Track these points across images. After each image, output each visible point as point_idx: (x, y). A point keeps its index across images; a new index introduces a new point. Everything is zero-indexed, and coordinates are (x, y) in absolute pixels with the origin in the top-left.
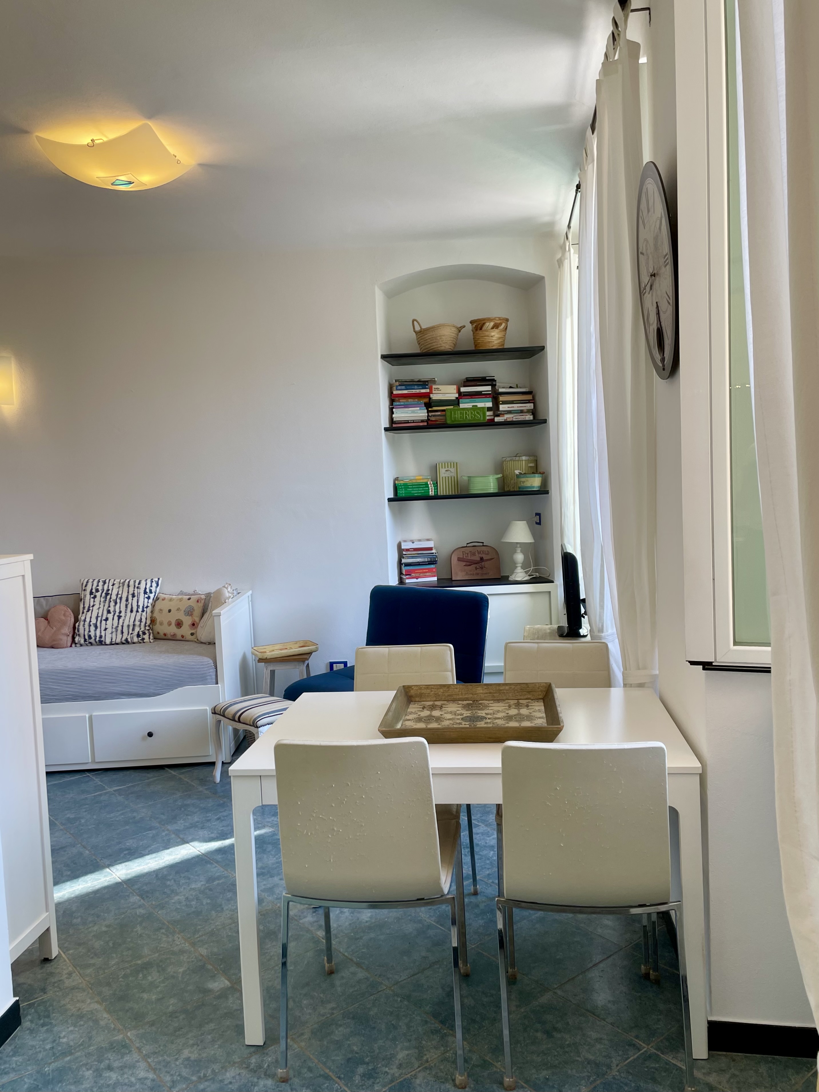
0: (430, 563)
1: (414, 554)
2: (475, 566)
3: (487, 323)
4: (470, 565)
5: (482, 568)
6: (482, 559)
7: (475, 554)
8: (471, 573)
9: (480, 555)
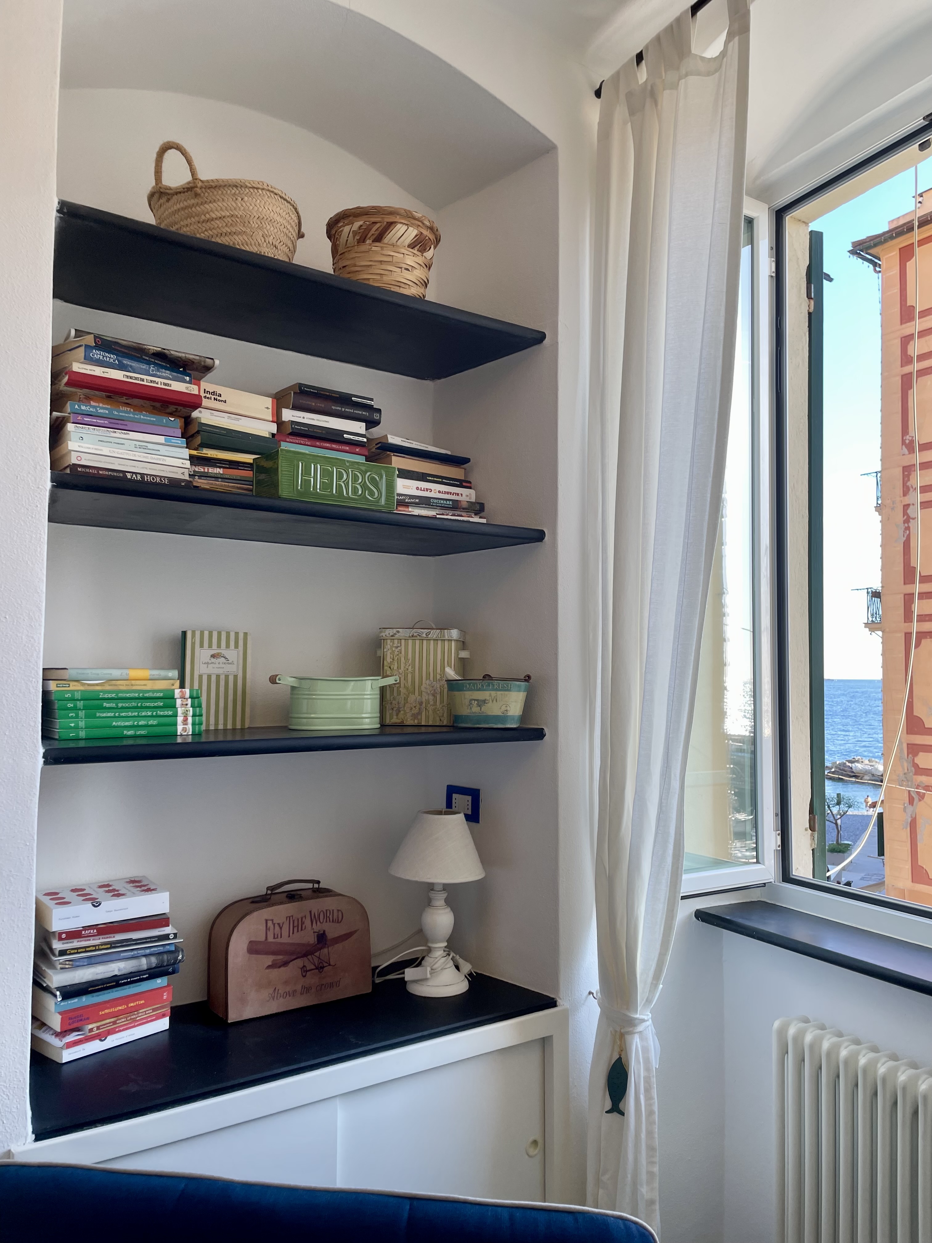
0: (153, 973)
1: (96, 948)
2: (299, 963)
3: (399, 226)
4: (285, 964)
5: (320, 968)
6: (322, 937)
7: (303, 923)
8: (288, 989)
9: (318, 927)
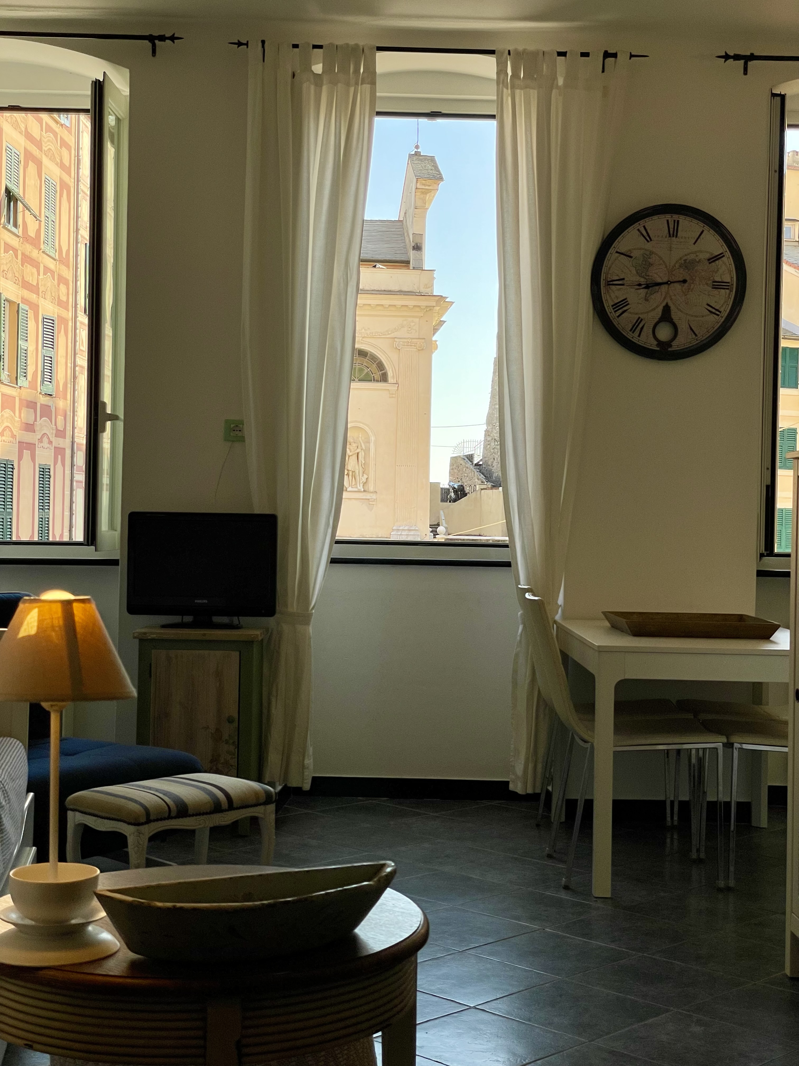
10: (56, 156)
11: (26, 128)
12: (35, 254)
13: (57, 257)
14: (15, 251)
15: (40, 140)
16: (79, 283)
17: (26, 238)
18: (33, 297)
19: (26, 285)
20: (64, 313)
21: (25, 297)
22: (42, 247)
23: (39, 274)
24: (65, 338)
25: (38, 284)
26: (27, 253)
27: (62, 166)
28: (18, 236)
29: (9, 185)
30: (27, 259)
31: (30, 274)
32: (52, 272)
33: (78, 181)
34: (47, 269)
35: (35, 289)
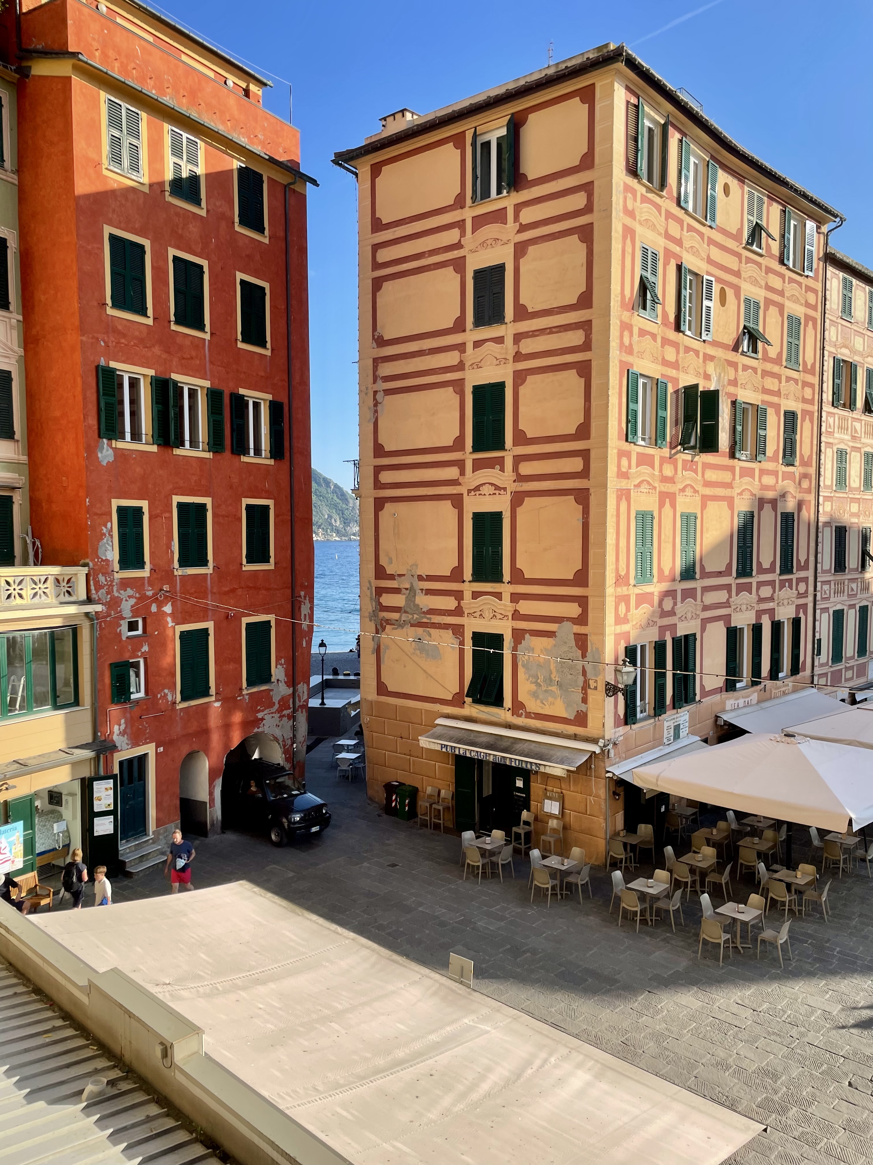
10: (800, 298)
11: (767, 284)
12: (776, 369)
13: (801, 369)
14: (755, 370)
15: (783, 290)
16: (825, 385)
17: (766, 358)
18: (775, 399)
19: (766, 391)
20: (808, 407)
21: (766, 400)
22: (784, 363)
23: (780, 382)
24: (810, 425)
25: (779, 390)
26: (769, 370)
27: (808, 305)
28: (757, 359)
29: (747, 324)
30: (766, 373)
31: (771, 384)
32: (796, 381)
33: (825, 313)
34: (789, 379)
35: (778, 394)
